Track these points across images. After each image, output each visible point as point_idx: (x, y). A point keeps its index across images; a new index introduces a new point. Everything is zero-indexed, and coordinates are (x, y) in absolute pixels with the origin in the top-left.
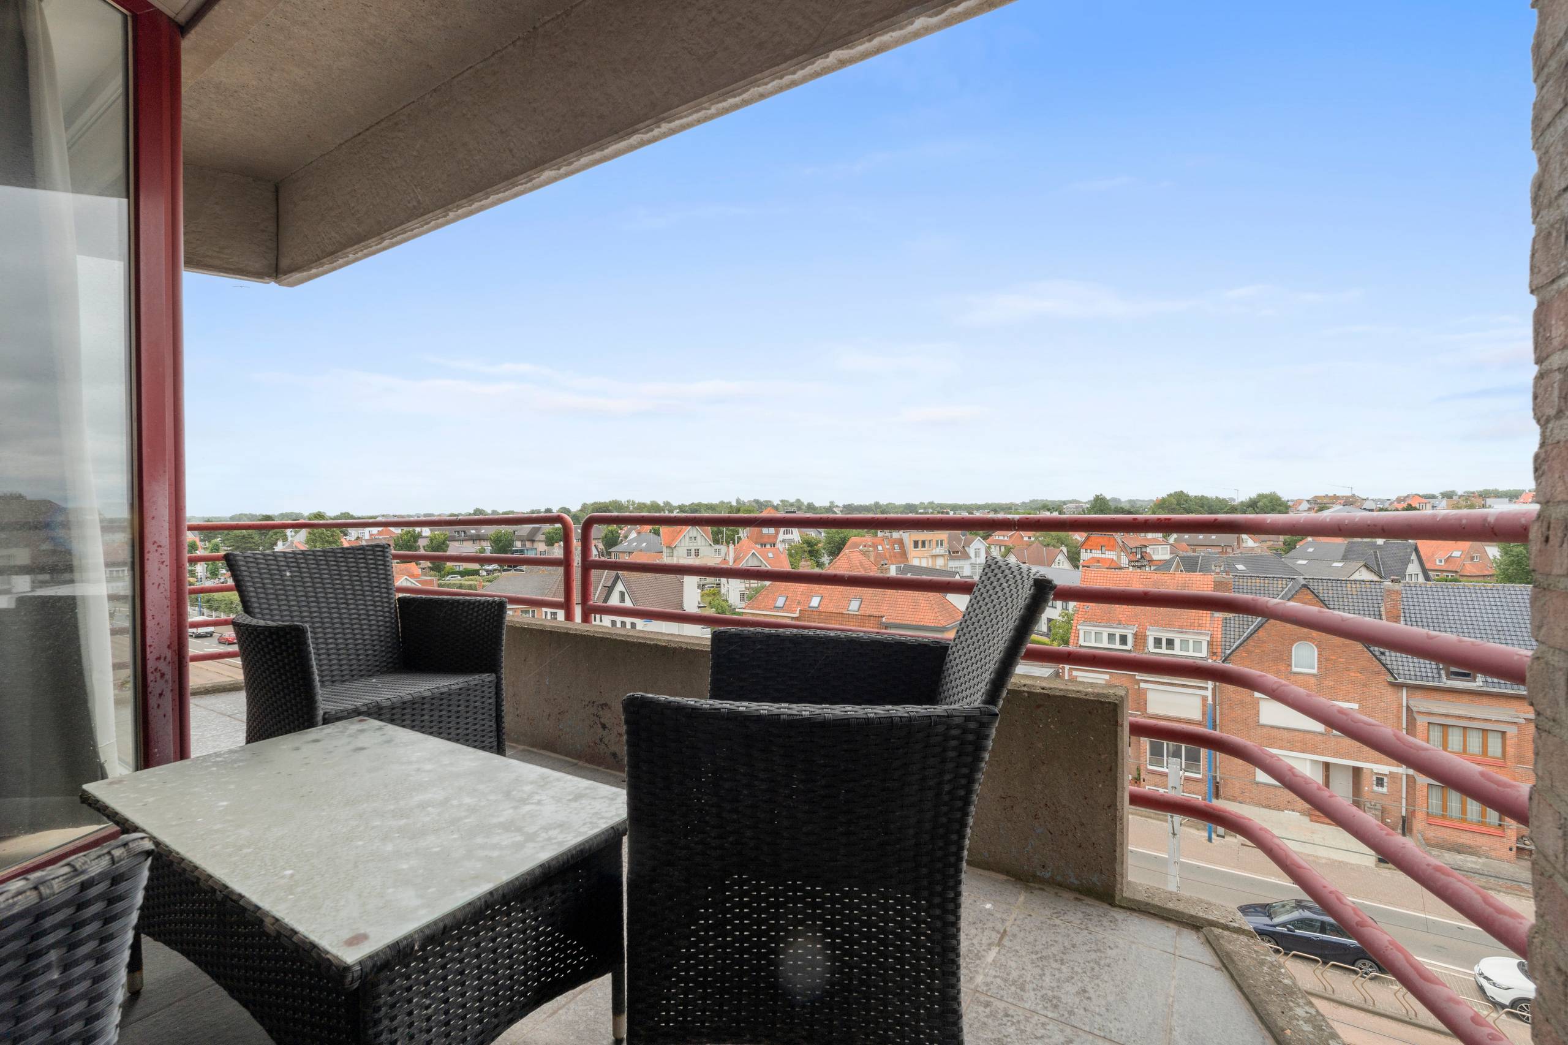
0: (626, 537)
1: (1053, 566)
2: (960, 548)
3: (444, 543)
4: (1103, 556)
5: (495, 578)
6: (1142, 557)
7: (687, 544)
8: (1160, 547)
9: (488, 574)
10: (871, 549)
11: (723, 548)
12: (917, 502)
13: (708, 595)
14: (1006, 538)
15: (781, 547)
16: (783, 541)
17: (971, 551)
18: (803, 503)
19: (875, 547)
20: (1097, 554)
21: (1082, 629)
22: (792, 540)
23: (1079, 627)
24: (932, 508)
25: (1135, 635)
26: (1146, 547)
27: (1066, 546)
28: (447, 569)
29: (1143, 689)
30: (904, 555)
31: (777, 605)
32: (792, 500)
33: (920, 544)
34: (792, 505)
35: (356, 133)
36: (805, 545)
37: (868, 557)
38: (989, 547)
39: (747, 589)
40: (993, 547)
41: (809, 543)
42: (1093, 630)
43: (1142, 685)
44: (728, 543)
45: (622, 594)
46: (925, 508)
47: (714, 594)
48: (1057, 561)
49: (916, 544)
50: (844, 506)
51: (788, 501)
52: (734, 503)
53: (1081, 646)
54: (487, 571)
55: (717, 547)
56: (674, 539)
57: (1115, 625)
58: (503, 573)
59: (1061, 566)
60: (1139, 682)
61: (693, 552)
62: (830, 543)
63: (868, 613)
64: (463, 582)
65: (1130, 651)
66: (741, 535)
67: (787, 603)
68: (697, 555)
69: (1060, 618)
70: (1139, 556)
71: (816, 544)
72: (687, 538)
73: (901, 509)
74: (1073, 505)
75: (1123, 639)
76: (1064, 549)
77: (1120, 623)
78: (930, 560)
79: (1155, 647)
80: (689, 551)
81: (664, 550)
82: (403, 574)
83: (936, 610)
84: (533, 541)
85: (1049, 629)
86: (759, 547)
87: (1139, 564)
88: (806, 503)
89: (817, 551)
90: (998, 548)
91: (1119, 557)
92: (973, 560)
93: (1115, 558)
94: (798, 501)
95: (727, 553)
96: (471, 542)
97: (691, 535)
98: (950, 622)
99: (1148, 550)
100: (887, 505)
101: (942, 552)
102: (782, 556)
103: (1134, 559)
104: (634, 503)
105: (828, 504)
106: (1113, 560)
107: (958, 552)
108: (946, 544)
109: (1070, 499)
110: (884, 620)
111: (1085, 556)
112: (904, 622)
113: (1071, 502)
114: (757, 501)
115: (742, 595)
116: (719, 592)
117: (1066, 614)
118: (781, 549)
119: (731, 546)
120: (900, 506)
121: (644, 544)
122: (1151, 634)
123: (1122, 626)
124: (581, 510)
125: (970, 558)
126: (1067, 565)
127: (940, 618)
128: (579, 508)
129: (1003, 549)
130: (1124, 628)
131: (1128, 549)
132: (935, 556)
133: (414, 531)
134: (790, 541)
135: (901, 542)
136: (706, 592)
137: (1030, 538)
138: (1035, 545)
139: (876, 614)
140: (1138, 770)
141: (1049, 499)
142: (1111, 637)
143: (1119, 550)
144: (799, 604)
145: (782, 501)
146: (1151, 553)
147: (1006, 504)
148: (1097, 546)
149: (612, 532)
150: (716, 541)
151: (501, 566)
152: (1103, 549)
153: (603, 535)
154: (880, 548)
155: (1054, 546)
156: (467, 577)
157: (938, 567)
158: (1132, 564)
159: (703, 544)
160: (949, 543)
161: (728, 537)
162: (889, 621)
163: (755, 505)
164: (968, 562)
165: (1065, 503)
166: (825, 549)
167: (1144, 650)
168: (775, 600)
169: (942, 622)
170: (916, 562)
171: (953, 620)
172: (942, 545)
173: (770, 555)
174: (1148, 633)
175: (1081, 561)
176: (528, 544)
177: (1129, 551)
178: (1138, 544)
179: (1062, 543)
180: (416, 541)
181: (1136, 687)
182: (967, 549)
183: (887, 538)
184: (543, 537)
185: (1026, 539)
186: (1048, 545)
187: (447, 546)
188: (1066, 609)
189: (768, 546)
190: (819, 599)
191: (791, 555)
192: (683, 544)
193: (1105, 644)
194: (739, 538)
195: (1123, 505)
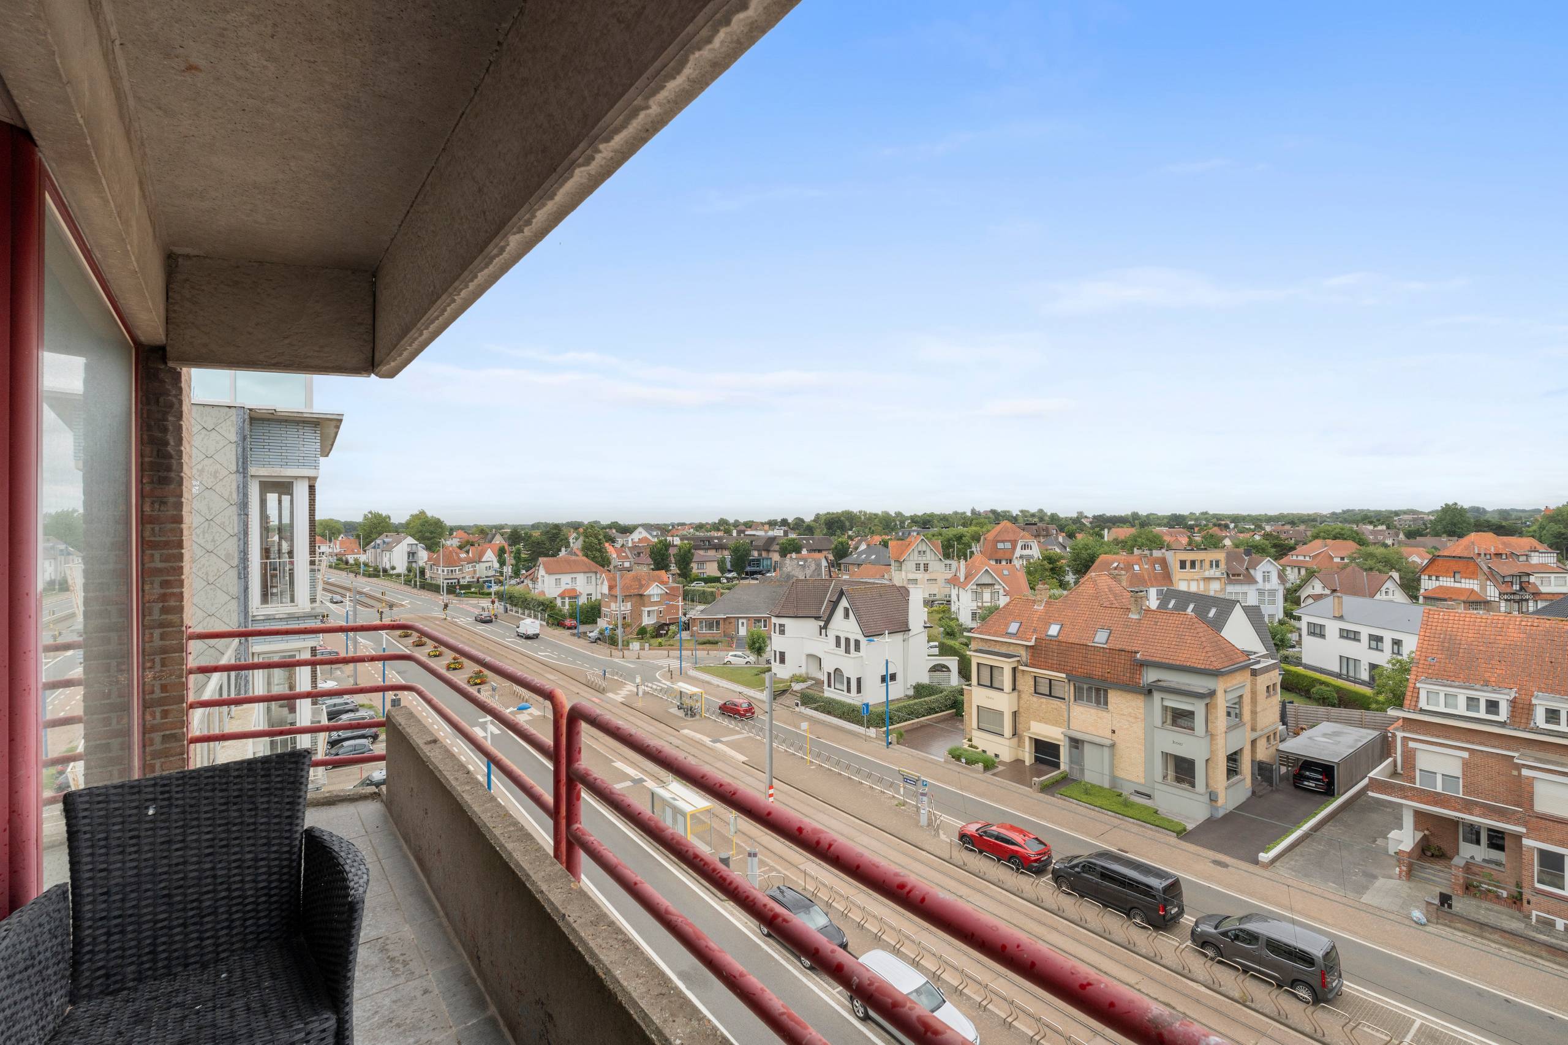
0: (856, 548)
1: (1378, 597)
2: (1242, 570)
3: (689, 551)
4: (1457, 585)
5: (734, 586)
6: (1522, 588)
7: (916, 558)
8: (1553, 576)
9: (728, 582)
10: (1123, 572)
11: (954, 563)
12: (1186, 513)
13: (938, 612)
14: (1307, 559)
15: (1017, 563)
16: (1021, 557)
17: (1258, 575)
18: (1045, 514)
19: (1129, 567)
20: (1447, 582)
21: (1424, 689)
22: (1032, 557)
23: (1418, 685)
24: (1206, 519)
25: (1513, 703)
26: (1529, 575)
27: (1398, 570)
28: (693, 576)
29: (1527, 778)
30: (1167, 576)
31: (1010, 631)
32: (1033, 510)
33: (1188, 565)
34: (1033, 515)
35: (405, 212)
36: (1045, 562)
37: (1119, 582)
38: (1284, 570)
39: (979, 608)
40: (1289, 569)
41: (1050, 559)
42: (1443, 690)
43: (1525, 772)
44: (959, 558)
45: (846, 610)
46: (1196, 519)
47: (944, 612)
48: (1383, 589)
49: (1183, 564)
50: (1095, 517)
51: (1028, 512)
52: (969, 514)
53: (1422, 711)
54: (727, 578)
55: (948, 562)
56: (902, 553)
57: (1478, 687)
58: (741, 581)
59: (1390, 597)
60: (1519, 767)
61: (922, 566)
62: (1075, 560)
63: (1118, 647)
64: (705, 589)
65: (1503, 724)
66: (974, 549)
67: (1021, 629)
68: (926, 570)
69: (1387, 665)
70: (1516, 587)
71: (1058, 561)
72: (916, 553)
73: (1165, 521)
74: (1410, 517)
75: (1493, 706)
76: (1396, 575)
77: (1486, 683)
78: (1202, 584)
79: (1547, 722)
80: (918, 566)
81: (893, 563)
82: (655, 581)
83: (1207, 649)
84: (768, 551)
85: (1372, 678)
86: (993, 563)
87: (1517, 597)
88: (1049, 514)
89: (1061, 568)
90: (1296, 570)
91: (1483, 587)
92: (1260, 585)
93: (1476, 588)
94: (1041, 511)
95: (958, 569)
96: (714, 551)
97: (920, 549)
98: (1226, 664)
99: (1532, 579)
100: (1148, 516)
101: (1218, 574)
102: (1019, 574)
103: (1509, 591)
104: (865, 514)
105: (1075, 515)
106: (1473, 590)
107: (1239, 575)
108: (1223, 565)
109: (1404, 507)
110: (1138, 656)
111: (1427, 584)
112: (1164, 661)
113: (1405, 512)
114: (993, 512)
115: (974, 614)
116: (949, 610)
117: (1398, 661)
118: (1018, 566)
119: (962, 562)
120: (1164, 517)
121: (873, 557)
122: (1541, 705)
123: (1490, 689)
124: (814, 521)
125: (1256, 582)
126: (1400, 597)
127: (1213, 659)
128: (813, 518)
129: (1303, 572)
130: (1494, 691)
131: (1498, 577)
132: (1207, 579)
133: (666, 540)
134: (1028, 558)
135: (1164, 562)
136: (935, 608)
137: (1342, 559)
138: (1349, 569)
139: (1129, 648)
140: (1519, 885)
141: (1372, 509)
142: (1472, 702)
143: (1484, 578)
144: (1035, 631)
145: (1022, 511)
146: (1538, 583)
147: (1309, 515)
148: (1447, 571)
149: (842, 543)
150: (947, 556)
151: (738, 574)
152: (1457, 576)
153: (833, 546)
154: (1136, 567)
155: (1380, 571)
156: (709, 584)
157: (1212, 593)
158: (1506, 597)
159: (933, 558)
160: (1227, 564)
161: (959, 550)
162: (1144, 658)
163: (991, 515)
164: (1253, 587)
165: (1397, 513)
166: (1069, 566)
167: (1528, 723)
168: (1007, 625)
169: (1215, 664)
170: (1182, 586)
171: (1231, 663)
172: (1217, 566)
173: (1006, 572)
174: (1534, 701)
175: (1422, 591)
176: (764, 554)
177: (1500, 580)
178: (1515, 571)
179: (1392, 568)
180: (667, 550)
181: (1515, 773)
182: (1252, 572)
183: (1145, 556)
184: (777, 548)
185: (1337, 560)
186: (1371, 569)
187: (693, 555)
188: (1399, 653)
189: (1004, 563)
190: (1058, 627)
191: (1029, 573)
192: (911, 558)
193: (1461, 709)
194: (972, 553)
195: (1488, 517)
